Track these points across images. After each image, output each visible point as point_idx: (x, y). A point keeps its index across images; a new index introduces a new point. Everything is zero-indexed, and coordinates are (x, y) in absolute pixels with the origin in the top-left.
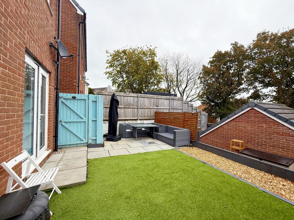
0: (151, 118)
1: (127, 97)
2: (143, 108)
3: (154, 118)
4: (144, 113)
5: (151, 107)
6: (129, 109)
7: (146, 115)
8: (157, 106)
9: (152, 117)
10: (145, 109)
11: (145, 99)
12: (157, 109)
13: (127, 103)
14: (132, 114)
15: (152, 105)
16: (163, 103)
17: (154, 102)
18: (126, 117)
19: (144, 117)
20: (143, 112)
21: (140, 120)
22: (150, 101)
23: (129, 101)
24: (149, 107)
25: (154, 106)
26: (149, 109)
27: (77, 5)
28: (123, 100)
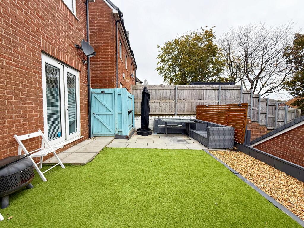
0: (192, 113)
1: (163, 90)
2: (181, 102)
3: (196, 113)
4: (183, 108)
5: (191, 101)
6: (165, 103)
7: (186, 110)
8: (200, 99)
9: (194, 112)
10: (184, 103)
11: (184, 90)
12: (201, 103)
13: (163, 96)
14: (168, 108)
15: (194, 97)
16: (210, 95)
17: (196, 94)
18: (162, 112)
19: (183, 112)
20: (182, 106)
21: (178, 115)
22: (191, 93)
23: (165, 94)
24: (189, 101)
25: (196, 99)
26: (189, 103)
27: (112, 5)
28: (158, 93)
